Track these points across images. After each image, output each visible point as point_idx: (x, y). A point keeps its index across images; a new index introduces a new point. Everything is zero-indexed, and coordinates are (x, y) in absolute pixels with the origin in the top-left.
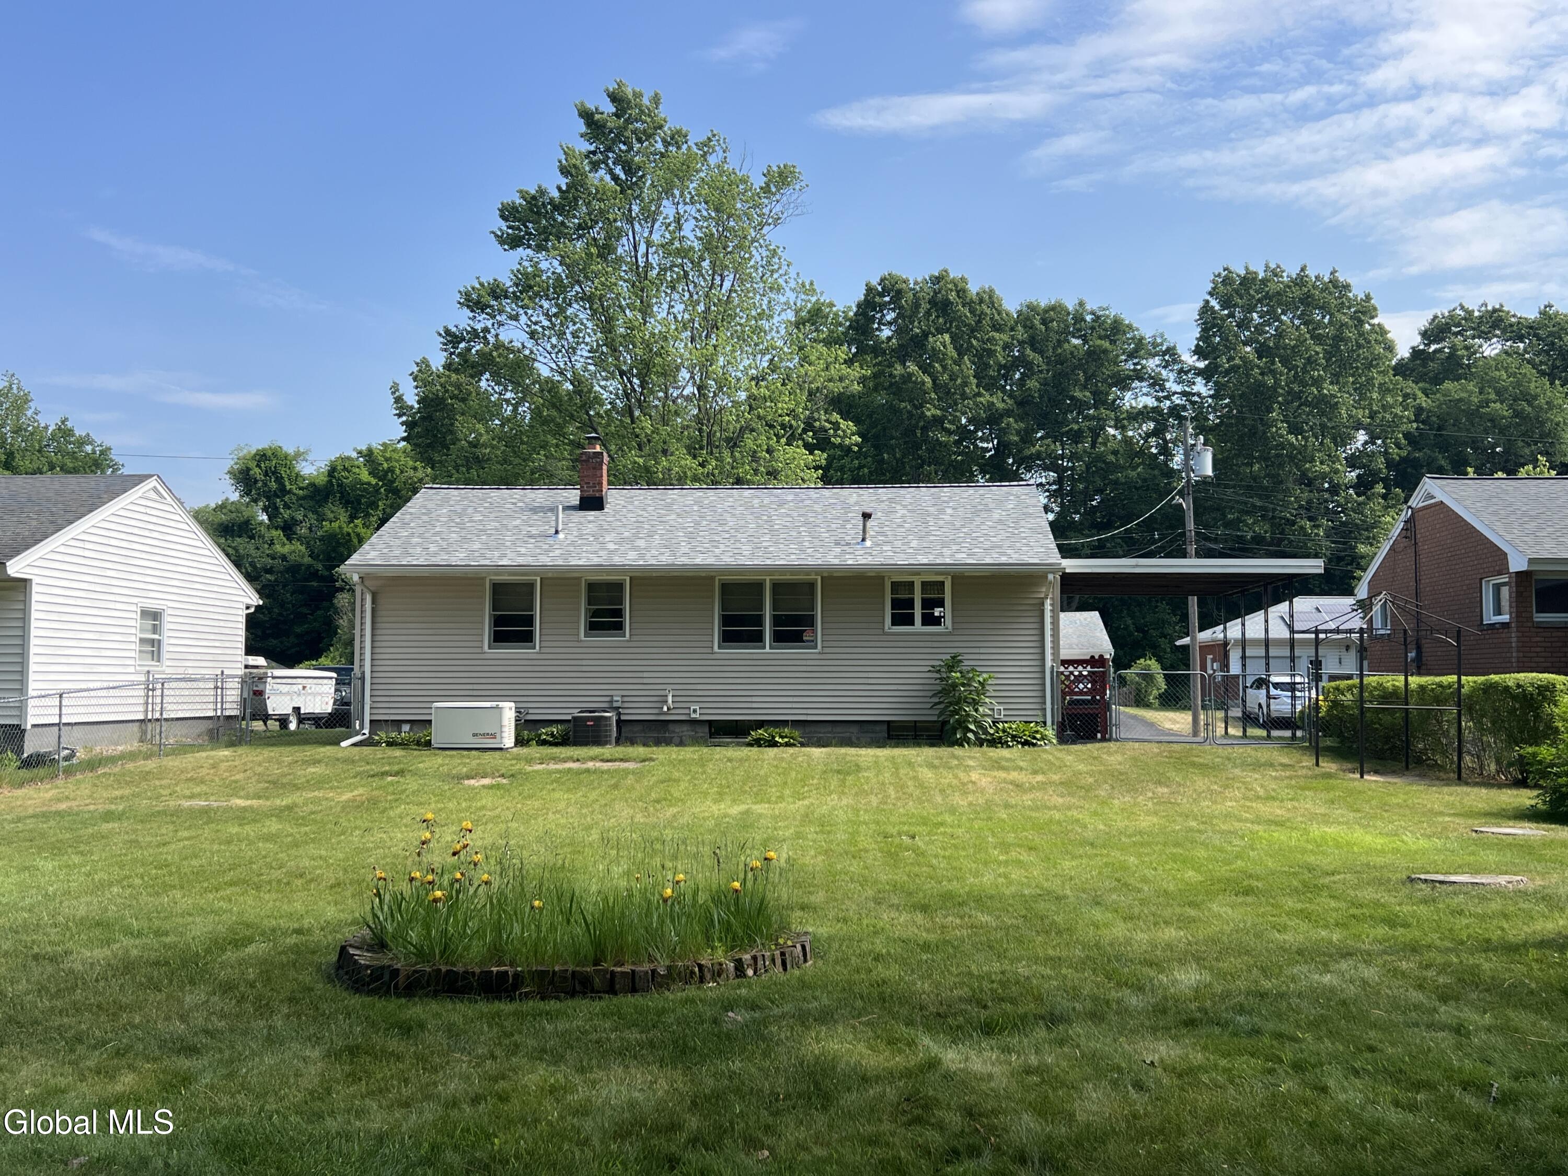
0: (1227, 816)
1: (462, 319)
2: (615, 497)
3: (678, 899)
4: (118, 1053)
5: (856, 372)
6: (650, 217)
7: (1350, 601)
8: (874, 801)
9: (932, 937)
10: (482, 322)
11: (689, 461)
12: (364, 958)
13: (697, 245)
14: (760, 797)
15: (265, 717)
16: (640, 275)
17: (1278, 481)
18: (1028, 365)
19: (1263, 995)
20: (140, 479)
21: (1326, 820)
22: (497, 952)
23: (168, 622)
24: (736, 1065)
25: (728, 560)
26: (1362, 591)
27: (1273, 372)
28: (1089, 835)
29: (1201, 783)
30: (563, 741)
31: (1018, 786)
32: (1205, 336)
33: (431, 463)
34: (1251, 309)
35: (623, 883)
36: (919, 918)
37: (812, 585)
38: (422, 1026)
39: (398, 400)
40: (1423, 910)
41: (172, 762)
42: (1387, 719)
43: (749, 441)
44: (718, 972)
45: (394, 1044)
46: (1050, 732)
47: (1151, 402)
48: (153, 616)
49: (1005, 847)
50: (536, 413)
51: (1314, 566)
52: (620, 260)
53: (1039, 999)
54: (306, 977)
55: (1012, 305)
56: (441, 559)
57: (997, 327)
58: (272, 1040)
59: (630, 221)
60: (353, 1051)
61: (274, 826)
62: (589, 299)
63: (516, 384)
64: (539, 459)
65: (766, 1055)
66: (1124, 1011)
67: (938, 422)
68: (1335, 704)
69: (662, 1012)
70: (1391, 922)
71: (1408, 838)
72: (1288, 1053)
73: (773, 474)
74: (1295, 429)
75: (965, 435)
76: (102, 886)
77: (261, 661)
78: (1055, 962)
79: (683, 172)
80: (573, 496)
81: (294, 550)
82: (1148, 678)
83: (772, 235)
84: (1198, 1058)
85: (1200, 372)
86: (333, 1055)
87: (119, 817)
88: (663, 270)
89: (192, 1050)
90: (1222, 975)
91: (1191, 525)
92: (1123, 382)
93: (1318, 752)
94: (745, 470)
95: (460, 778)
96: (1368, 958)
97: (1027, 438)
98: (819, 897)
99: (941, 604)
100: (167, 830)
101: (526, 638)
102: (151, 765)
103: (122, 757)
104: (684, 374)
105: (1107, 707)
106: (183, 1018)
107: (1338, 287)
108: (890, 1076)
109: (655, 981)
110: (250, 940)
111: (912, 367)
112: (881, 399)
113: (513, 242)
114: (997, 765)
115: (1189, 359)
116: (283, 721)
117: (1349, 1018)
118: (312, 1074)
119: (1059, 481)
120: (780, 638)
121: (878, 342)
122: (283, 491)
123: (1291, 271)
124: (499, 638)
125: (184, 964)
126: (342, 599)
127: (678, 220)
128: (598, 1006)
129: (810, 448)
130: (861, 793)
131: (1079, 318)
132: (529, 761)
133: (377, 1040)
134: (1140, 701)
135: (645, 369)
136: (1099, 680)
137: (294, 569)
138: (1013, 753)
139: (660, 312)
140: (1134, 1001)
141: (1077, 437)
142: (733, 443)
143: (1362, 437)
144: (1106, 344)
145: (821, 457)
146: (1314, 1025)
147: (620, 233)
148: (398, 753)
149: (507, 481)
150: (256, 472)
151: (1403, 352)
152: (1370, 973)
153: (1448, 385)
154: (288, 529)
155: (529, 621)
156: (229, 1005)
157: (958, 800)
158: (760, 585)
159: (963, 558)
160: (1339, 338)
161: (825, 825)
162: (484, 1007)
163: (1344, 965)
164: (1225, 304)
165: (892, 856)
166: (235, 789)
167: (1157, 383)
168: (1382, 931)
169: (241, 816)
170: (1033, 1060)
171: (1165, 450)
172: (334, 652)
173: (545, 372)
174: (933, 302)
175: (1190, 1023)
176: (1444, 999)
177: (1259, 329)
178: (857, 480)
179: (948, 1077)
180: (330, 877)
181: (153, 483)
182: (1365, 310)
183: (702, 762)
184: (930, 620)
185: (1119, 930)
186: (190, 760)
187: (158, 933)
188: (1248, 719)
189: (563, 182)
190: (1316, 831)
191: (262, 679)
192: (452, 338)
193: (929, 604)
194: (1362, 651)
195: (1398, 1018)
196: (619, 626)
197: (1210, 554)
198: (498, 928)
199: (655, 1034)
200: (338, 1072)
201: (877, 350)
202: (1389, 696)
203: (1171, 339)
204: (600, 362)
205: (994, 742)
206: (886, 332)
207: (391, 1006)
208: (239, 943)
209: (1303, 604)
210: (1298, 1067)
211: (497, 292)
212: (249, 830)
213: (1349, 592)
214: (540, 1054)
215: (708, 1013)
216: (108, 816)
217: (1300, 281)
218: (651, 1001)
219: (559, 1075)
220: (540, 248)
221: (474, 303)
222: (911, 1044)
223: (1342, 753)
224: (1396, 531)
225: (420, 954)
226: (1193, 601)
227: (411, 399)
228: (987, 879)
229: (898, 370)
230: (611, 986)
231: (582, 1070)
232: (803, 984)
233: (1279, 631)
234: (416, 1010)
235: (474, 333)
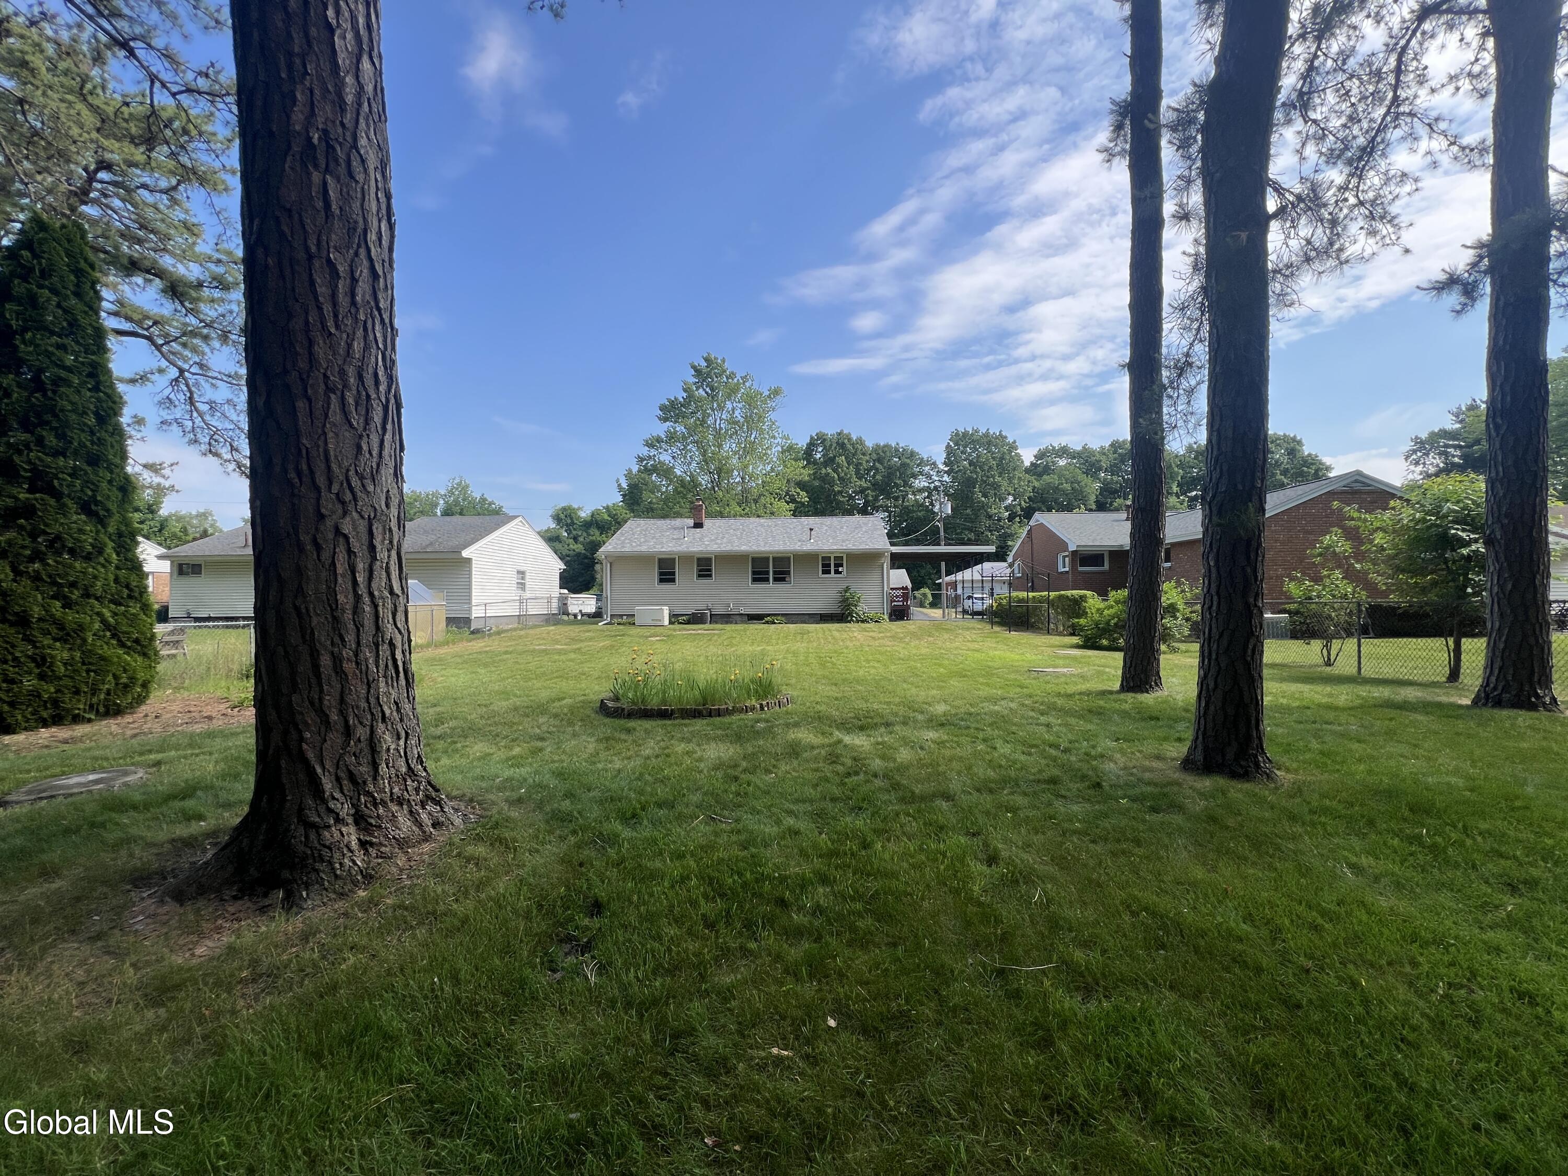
0: (956, 648)
1: (645, 451)
2: (707, 523)
3: (736, 681)
4: (513, 740)
5: (806, 472)
6: (721, 408)
7: (1005, 564)
8: (815, 644)
9: (839, 695)
10: (653, 452)
11: (738, 508)
12: (610, 704)
13: (742, 420)
14: (768, 643)
15: (568, 614)
16: (718, 434)
17: (977, 516)
18: (877, 469)
19: (971, 714)
20: (516, 517)
21: (995, 649)
22: (664, 702)
23: (528, 576)
24: (761, 742)
25: (755, 548)
26: (1010, 559)
27: (976, 473)
28: (901, 656)
29: (946, 636)
30: (688, 622)
31: (873, 638)
32: (948, 457)
33: (633, 511)
34: (965, 447)
35: (714, 676)
36: (834, 688)
37: (789, 558)
38: (634, 729)
39: (619, 485)
40: (1033, 682)
41: (531, 632)
42: (1019, 609)
43: (763, 500)
44: (753, 709)
45: (623, 736)
46: (886, 617)
47: (926, 484)
48: (522, 573)
49: (868, 661)
50: (675, 490)
51: (992, 549)
52: (709, 426)
53: (882, 717)
54: (588, 712)
55: (870, 444)
56: (638, 549)
57: (864, 454)
58: (575, 735)
59: (713, 410)
60: (607, 739)
61: (573, 656)
62: (697, 442)
63: (667, 478)
64: (677, 508)
65: (773, 738)
66: (915, 721)
67: (840, 492)
68: (1000, 604)
69: (730, 724)
70: (1021, 687)
71: (1028, 655)
72: (981, 735)
73: (772, 513)
74: (985, 496)
75: (851, 498)
76: (504, 679)
77: (566, 591)
78: (888, 703)
79: (734, 391)
80: (691, 522)
81: (579, 548)
82: (924, 595)
83: (772, 416)
84: (946, 737)
85: (946, 472)
86: (599, 741)
87: (511, 653)
88: (727, 430)
89: (542, 739)
90: (953, 707)
91: (942, 533)
92: (914, 476)
93: (992, 623)
94: (761, 512)
95: (647, 637)
96: (1012, 700)
97: (876, 499)
98: (793, 681)
99: (842, 565)
100: (530, 658)
101: (673, 580)
102: (522, 633)
103: (511, 630)
104: (736, 473)
105: (908, 607)
106: (539, 727)
107: (1002, 437)
108: (823, 746)
109: (728, 712)
110: (564, 698)
111: (830, 471)
112: (817, 483)
113: (665, 420)
114: (865, 630)
115: (942, 467)
116: (575, 616)
117: (1005, 722)
118: (591, 748)
119: (889, 516)
120: (775, 580)
121: (815, 460)
122: (573, 523)
123: (983, 430)
124: (662, 581)
125: (538, 707)
126: (597, 567)
127: (733, 410)
128: (705, 722)
129: (788, 503)
130: (810, 642)
131: (897, 450)
132: (675, 630)
133: (617, 735)
134: (922, 605)
135: (719, 471)
136: (905, 597)
137: (578, 555)
138: (872, 625)
139: (726, 447)
140: (920, 717)
141: (896, 499)
142: (756, 501)
143: (1011, 498)
144: (908, 461)
145: (792, 506)
146: (991, 725)
147: (709, 415)
148: (621, 627)
149: (664, 517)
150: (562, 516)
151: (1027, 463)
152: (1013, 705)
153: (1045, 477)
154: (575, 539)
155: (673, 574)
156: (557, 723)
157: (848, 643)
158: (768, 558)
159: (850, 546)
160: (1002, 458)
161: (795, 654)
162: (660, 722)
163: (1002, 703)
164: (956, 444)
165: (823, 665)
166: (557, 642)
167: (929, 476)
168: (1018, 690)
169: (559, 652)
170: (880, 739)
171: (932, 504)
172: (595, 590)
173: (679, 473)
174: (837, 443)
175: (942, 725)
176: (1042, 714)
177: (970, 454)
178: (807, 515)
179: (845, 746)
180: (596, 674)
181: (520, 519)
182: (1013, 446)
183: (745, 630)
184: (837, 572)
185: (914, 691)
186: (538, 630)
187: (528, 696)
188: (965, 612)
189: (685, 395)
190: (991, 653)
191: (566, 598)
192: (641, 459)
193: (838, 565)
194: (1010, 584)
195: (1025, 722)
196: (710, 576)
197: (950, 545)
198: (664, 692)
199: (729, 732)
200: (602, 746)
201: (815, 462)
202: (1021, 600)
203: (934, 458)
204: (701, 468)
205: (863, 621)
206: (819, 456)
207: (622, 722)
208: (560, 700)
209: (987, 565)
210: (985, 740)
211: (659, 440)
212: (563, 657)
213: (1005, 561)
214: (682, 739)
215: (750, 724)
216: (506, 653)
217: (987, 435)
218: (727, 719)
219: (690, 747)
220: (676, 422)
221: (650, 445)
222: (831, 734)
223: (1001, 624)
224: (1024, 535)
225: (633, 703)
226: (943, 564)
227: (625, 485)
228: (861, 673)
229: (824, 471)
230: (710, 714)
231: (699, 745)
232: (787, 713)
233: (977, 577)
234: (632, 724)
235: (650, 457)
